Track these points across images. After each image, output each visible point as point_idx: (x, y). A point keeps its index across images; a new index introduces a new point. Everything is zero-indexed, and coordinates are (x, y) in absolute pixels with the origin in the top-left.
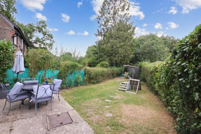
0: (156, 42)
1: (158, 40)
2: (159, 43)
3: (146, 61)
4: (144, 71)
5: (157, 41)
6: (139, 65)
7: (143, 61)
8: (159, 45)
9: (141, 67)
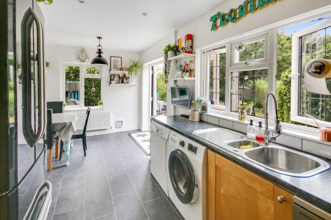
0: (281, 47)
1: (284, 44)
2: (286, 49)
3: (262, 78)
4: (258, 93)
5: (282, 45)
6: (250, 85)
7: (258, 79)
8: (287, 52)
9: (254, 88)
